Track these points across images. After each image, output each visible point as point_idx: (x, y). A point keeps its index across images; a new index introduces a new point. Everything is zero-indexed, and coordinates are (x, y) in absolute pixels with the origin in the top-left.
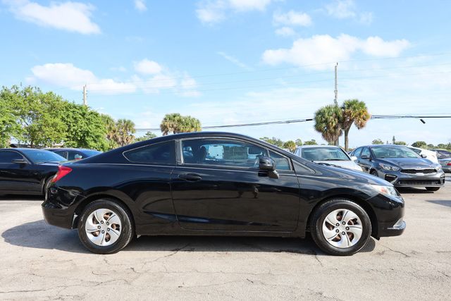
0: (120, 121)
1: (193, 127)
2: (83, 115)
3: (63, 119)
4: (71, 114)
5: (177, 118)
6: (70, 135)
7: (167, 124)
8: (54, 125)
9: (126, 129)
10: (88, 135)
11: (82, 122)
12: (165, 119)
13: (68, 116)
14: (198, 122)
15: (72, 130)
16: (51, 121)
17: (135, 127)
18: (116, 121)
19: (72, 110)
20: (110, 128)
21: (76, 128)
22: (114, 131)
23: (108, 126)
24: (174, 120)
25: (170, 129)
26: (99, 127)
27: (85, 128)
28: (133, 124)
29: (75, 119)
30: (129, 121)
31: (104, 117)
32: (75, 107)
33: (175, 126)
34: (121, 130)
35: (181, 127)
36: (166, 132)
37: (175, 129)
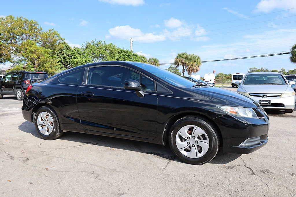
0: (150, 59)
1: (195, 61)
2: (129, 56)
3: (117, 59)
4: (122, 56)
5: (184, 56)
7: (178, 60)
9: (154, 64)
12: (177, 57)
14: (199, 58)
17: (159, 63)
18: (148, 59)
19: (122, 53)
24: (183, 58)
25: (180, 63)
28: (158, 61)
30: (156, 59)
31: (141, 57)
32: (124, 52)
33: (183, 61)
35: (187, 62)
36: (178, 65)
37: (183, 63)
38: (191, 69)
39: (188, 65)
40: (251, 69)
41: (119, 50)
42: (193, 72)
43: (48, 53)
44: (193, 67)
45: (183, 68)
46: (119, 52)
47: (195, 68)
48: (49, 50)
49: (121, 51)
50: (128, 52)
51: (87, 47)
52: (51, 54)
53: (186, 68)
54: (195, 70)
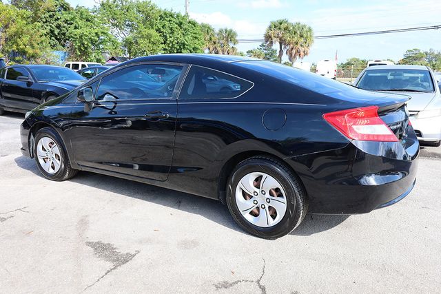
0: (221, 31)
1: (301, 36)
2: (180, 24)
3: (158, 30)
4: (167, 24)
5: (282, 26)
6: (167, 48)
7: (272, 33)
8: (149, 37)
9: (227, 40)
10: (184, 48)
11: (178, 33)
12: (270, 27)
13: (164, 26)
14: (310, 30)
15: (168, 42)
16: (145, 32)
17: (237, 38)
18: (217, 31)
19: (168, 19)
20: (211, 39)
21: (172, 39)
22: (215, 43)
23: (208, 37)
24: (280, 29)
25: (274, 39)
26: (196, 38)
27: (182, 39)
28: (235, 34)
29: (171, 29)
30: (231, 31)
31: (204, 26)
32: (171, 16)
33: (281, 35)
34: (221, 41)
35: (288, 37)
36: (272, 43)
37: (280, 39)
38: (294, 51)
39: (289, 44)
40: (409, 51)
41: (162, 13)
42: (298, 57)
43: (23, 18)
44: (299, 46)
45: (281, 48)
46: (161, 16)
47: (302, 49)
48: (24, 11)
49: (165, 14)
50: (178, 16)
51: (103, 5)
52: (30, 20)
53: (285, 48)
54: (302, 53)
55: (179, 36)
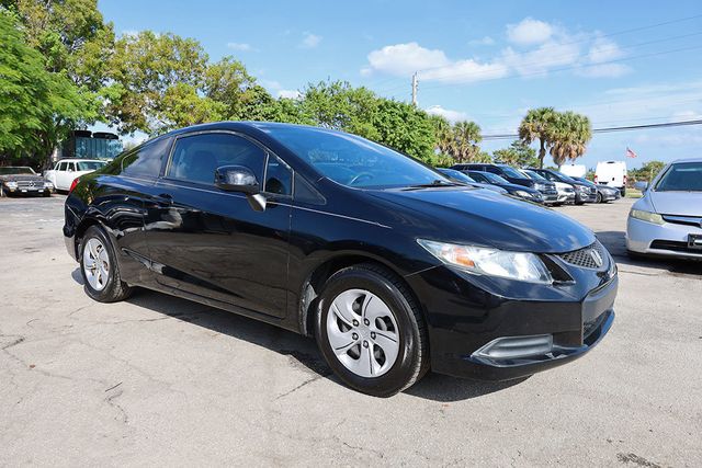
0: (459, 125)
1: (573, 129)
2: (404, 117)
3: (376, 125)
4: (388, 116)
7: (529, 126)
8: (364, 133)
9: (466, 137)
10: (409, 146)
11: (402, 128)
12: (527, 118)
13: (383, 120)
14: (586, 121)
15: (388, 139)
17: (481, 134)
18: (453, 125)
19: (389, 111)
20: (444, 136)
21: (393, 136)
22: (449, 140)
23: (440, 133)
24: (541, 120)
25: (533, 134)
26: (425, 133)
27: (406, 136)
28: (478, 128)
29: (393, 123)
30: (472, 124)
31: (435, 118)
32: (394, 106)
34: (458, 138)
35: (553, 131)
36: (529, 139)
37: (542, 133)
38: (562, 150)
39: (555, 139)
41: (382, 103)
42: (567, 158)
43: (218, 111)
44: (569, 143)
45: (542, 145)
46: (380, 107)
47: (574, 147)
48: (221, 103)
49: (386, 104)
51: (309, 96)
52: (225, 114)
53: (548, 145)
54: (574, 153)
55: (402, 132)
